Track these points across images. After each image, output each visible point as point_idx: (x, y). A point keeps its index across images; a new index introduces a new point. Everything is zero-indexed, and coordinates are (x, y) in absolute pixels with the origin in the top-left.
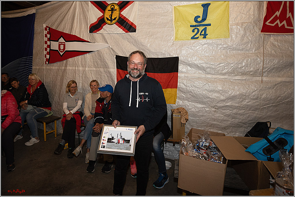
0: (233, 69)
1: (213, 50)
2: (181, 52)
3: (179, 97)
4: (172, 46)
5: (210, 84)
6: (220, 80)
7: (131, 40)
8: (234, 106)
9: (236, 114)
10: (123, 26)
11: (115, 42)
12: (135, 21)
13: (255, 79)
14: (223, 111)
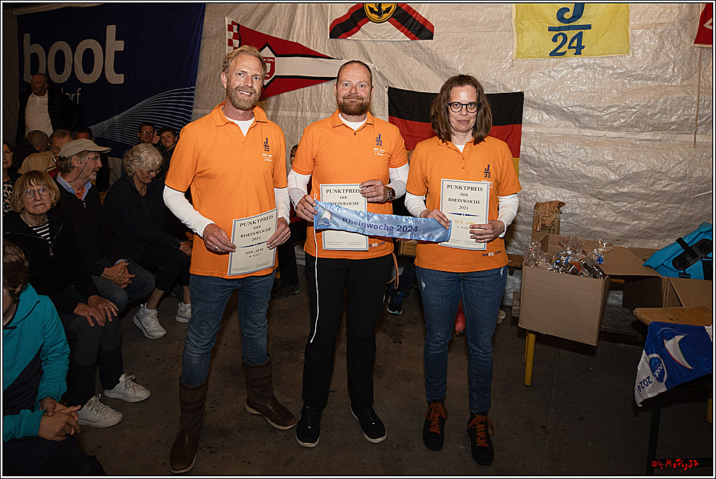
0: (636, 119)
1: (595, 79)
2: (529, 83)
3: (524, 175)
4: (509, 70)
5: (588, 148)
6: (609, 141)
7: (423, 55)
8: (637, 194)
9: (642, 210)
10: (406, 27)
11: (387, 59)
12: (431, 16)
13: (681, 138)
14: (615, 204)
